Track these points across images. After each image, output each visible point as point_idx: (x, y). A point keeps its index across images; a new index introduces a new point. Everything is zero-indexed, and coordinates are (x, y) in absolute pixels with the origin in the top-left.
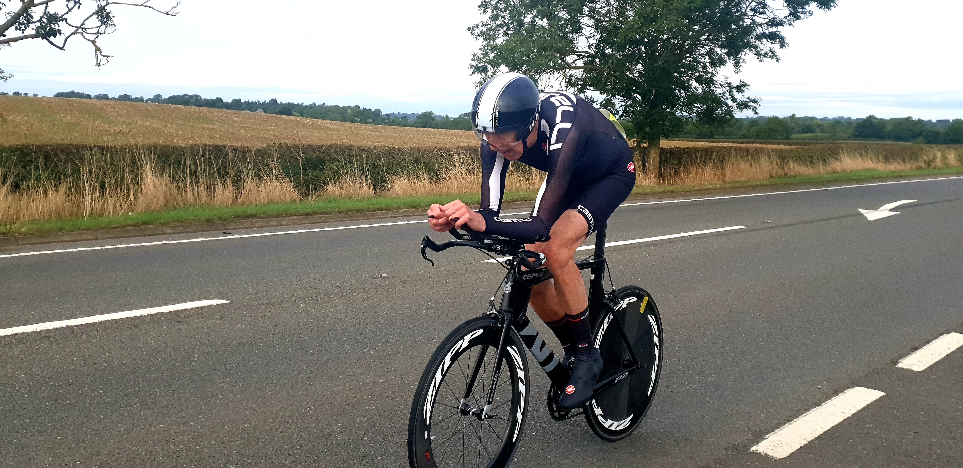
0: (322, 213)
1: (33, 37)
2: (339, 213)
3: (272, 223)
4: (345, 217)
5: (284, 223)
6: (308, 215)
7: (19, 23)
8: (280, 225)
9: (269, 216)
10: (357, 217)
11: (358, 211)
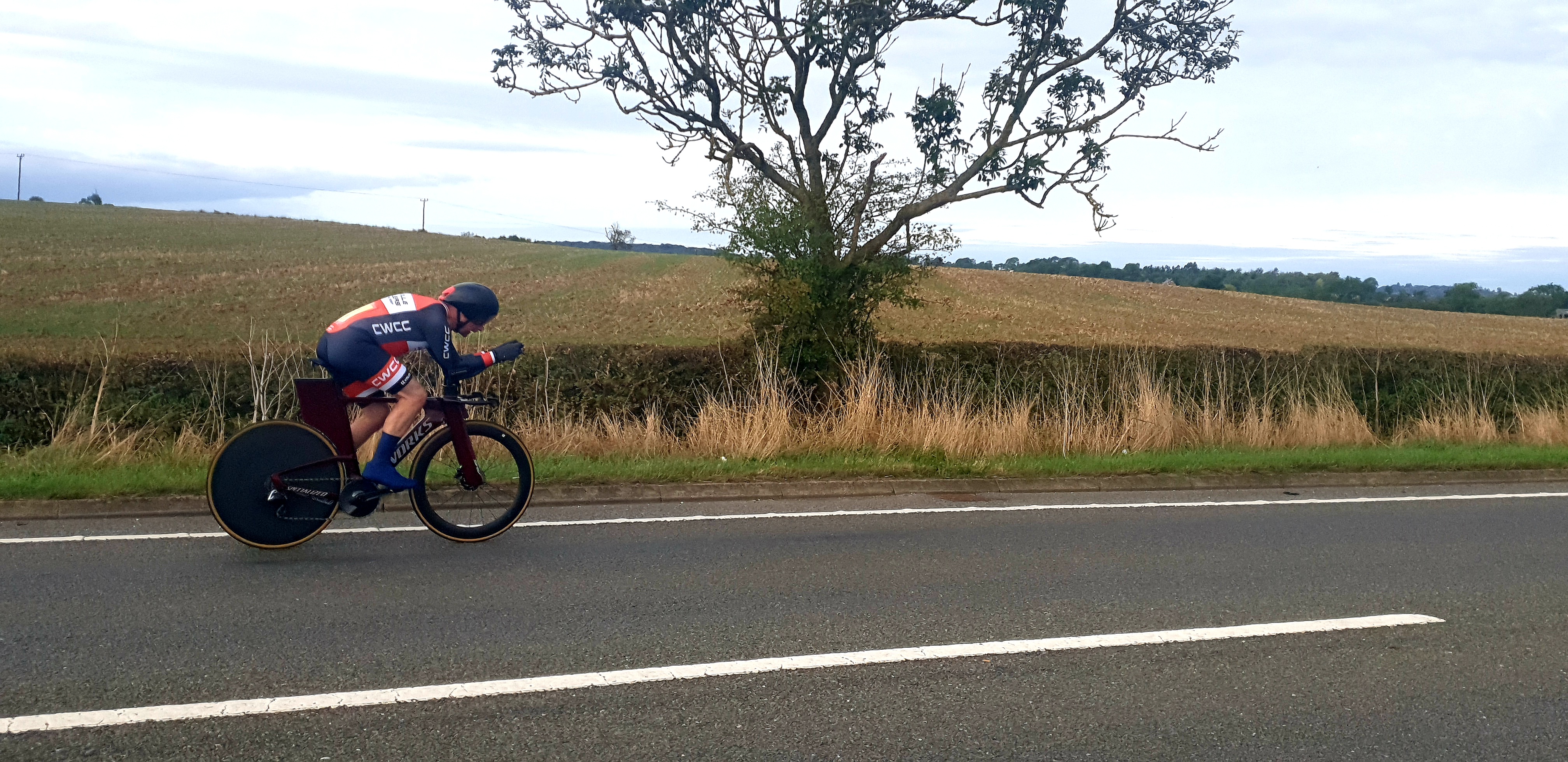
0: (1432, 468)
1: (1002, 190)
2: (1459, 469)
3: (1353, 481)
4: (1468, 477)
5: (1371, 481)
6: (1409, 470)
7: (984, 171)
8: (1365, 485)
9: (1347, 469)
10: (1488, 477)
11: (1491, 467)
